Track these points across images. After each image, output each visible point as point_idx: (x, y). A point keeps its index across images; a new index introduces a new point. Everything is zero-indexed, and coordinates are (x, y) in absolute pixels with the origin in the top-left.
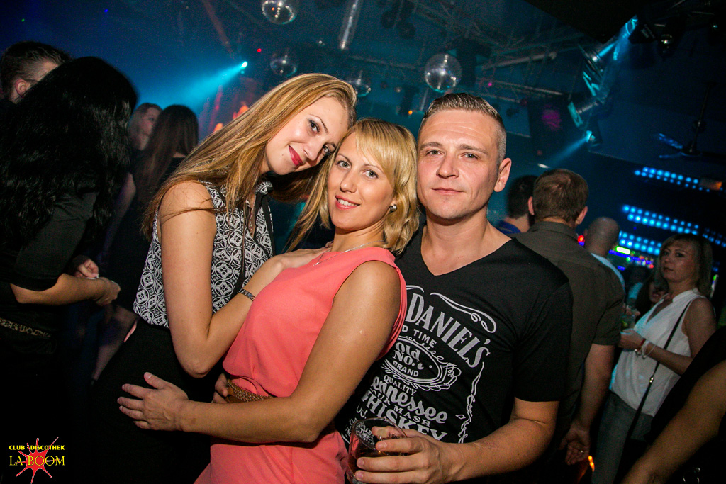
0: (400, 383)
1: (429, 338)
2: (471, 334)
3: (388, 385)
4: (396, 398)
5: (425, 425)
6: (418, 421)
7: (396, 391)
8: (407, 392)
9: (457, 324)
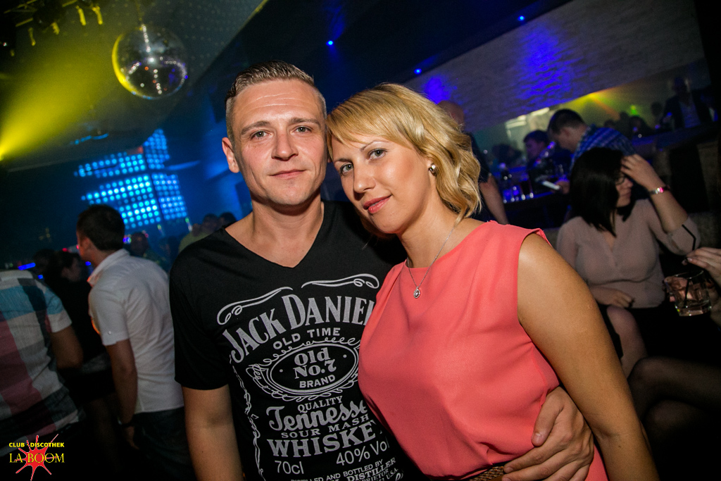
0: (321, 402)
1: (329, 329)
2: (365, 301)
3: (309, 414)
4: (325, 419)
5: (366, 421)
6: (358, 422)
7: (320, 413)
8: (333, 403)
9: (348, 300)
